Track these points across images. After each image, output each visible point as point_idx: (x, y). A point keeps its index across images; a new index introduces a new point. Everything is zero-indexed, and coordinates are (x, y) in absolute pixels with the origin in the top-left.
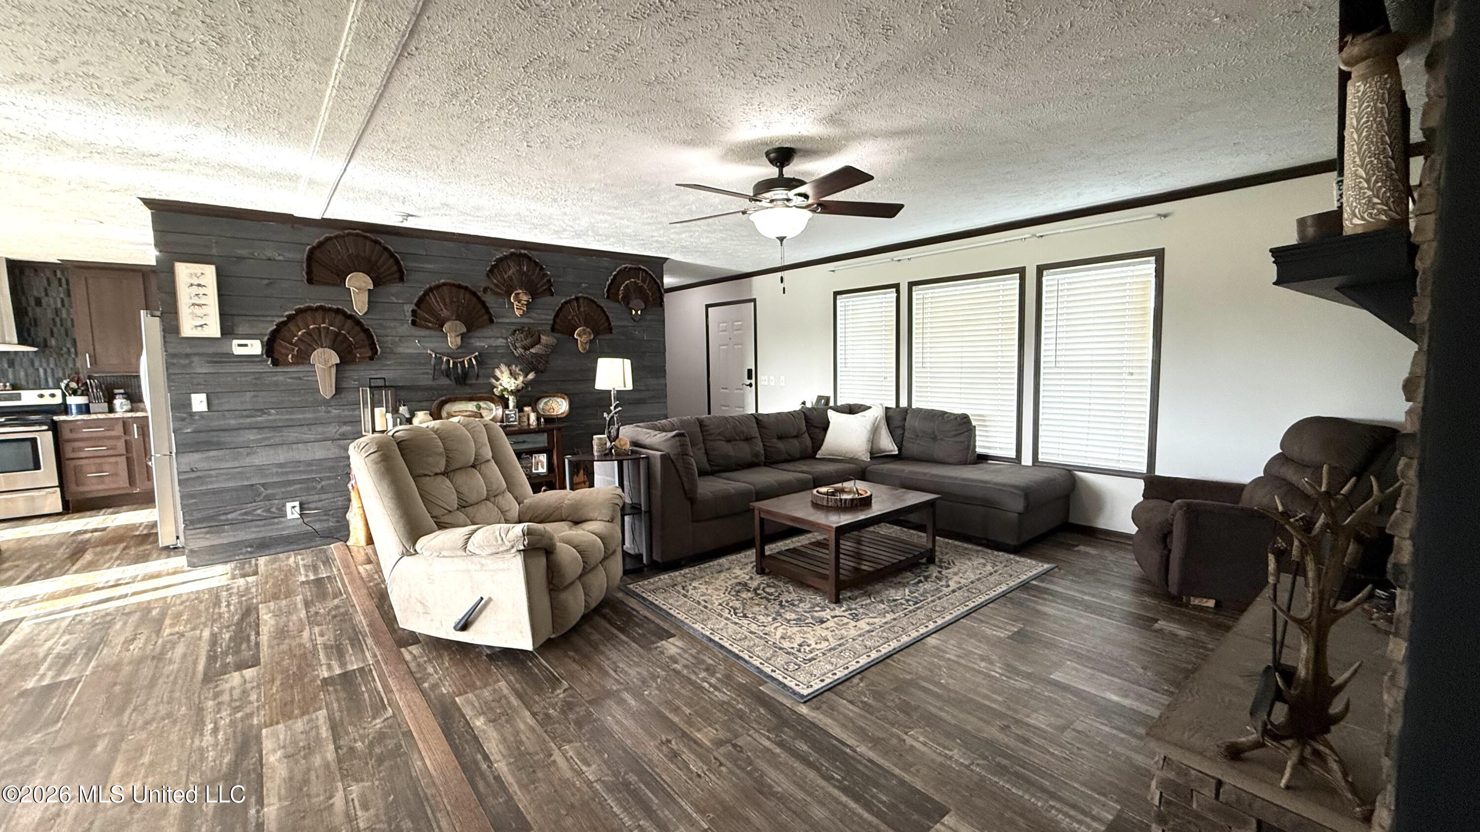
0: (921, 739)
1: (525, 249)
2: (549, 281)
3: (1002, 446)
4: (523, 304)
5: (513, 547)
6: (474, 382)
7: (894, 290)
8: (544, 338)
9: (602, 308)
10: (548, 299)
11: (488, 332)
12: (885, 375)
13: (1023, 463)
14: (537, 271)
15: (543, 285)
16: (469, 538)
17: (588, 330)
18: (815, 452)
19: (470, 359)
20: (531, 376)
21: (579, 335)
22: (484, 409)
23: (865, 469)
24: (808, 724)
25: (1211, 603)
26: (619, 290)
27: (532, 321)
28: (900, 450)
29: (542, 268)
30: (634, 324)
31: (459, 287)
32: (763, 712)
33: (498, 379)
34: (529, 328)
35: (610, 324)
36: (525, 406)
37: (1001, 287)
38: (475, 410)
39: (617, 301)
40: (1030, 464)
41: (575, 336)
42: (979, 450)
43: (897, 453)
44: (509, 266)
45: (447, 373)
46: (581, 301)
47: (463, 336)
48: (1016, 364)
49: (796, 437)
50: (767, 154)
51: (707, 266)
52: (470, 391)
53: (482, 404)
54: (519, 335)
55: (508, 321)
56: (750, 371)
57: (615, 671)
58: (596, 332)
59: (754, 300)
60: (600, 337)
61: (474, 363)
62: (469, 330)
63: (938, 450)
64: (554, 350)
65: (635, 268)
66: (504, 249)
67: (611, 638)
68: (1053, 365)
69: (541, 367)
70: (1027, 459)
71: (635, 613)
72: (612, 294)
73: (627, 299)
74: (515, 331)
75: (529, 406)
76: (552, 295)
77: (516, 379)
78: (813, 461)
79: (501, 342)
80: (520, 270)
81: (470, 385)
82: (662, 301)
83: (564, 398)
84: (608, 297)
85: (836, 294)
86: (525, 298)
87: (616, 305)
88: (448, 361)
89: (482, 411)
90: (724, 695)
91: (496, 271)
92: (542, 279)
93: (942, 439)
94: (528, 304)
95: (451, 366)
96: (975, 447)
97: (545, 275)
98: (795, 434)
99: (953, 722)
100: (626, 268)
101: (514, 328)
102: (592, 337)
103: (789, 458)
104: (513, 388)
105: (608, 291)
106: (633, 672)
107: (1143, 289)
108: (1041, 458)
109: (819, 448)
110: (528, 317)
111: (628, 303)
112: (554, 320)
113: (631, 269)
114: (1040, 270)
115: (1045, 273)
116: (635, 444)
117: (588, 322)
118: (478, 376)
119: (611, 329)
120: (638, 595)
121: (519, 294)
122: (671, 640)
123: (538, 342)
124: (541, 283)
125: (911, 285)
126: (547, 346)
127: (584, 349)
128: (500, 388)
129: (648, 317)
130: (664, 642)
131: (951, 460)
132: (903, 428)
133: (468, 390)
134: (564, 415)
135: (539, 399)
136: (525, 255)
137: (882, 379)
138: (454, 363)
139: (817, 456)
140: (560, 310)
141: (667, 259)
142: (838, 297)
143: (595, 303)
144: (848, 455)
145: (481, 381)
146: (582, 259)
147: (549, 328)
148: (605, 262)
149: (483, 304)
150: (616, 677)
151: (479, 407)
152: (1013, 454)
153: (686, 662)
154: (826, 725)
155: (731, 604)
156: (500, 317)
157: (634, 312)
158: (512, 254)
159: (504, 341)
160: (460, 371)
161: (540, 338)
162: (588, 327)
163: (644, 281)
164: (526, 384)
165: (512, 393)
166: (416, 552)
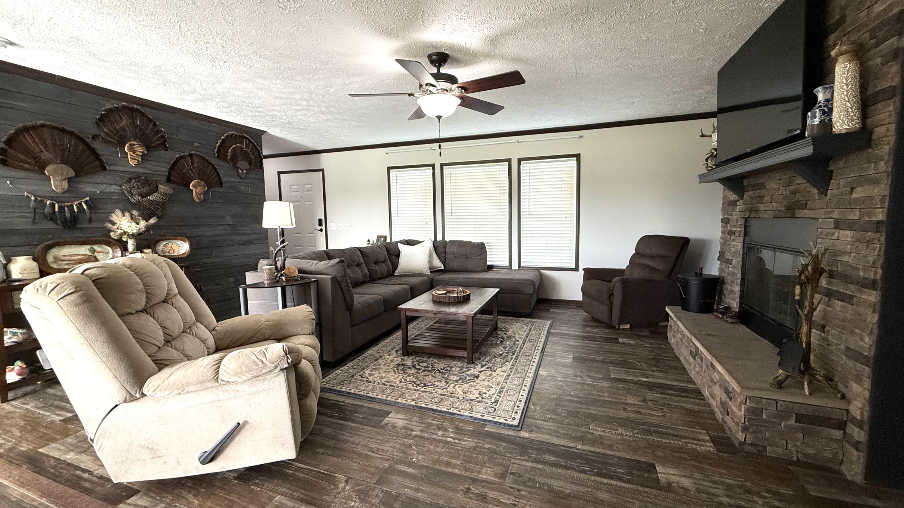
0: (599, 429)
1: (137, 105)
2: (163, 137)
3: (500, 259)
4: (138, 155)
5: (276, 367)
6: (85, 225)
7: (431, 168)
8: (161, 188)
9: (213, 165)
10: (162, 153)
11: (100, 178)
12: (426, 221)
13: (513, 268)
14: (151, 127)
15: (157, 140)
16: (219, 367)
17: (203, 183)
18: (394, 272)
19: (80, 204)
20: (152, 221)
21: (194, 186)
22: (98, 252)
23: (433, 279)
24: (537, 443)
25: (628, 326)
26: (227, 152)
27: (146, 171)
28: (444, 266)
29: (155, 124)
30: (240, 180)
31: (63, 130)
32: (505, 444)
33: (114, 224)
34: (146, 177)
35: (220, 179)
36: (145, 248)
37: (497, 170)
38: (88, 253)
39: (226, 160)
40: (517, 268)
41: (191, 187)
42: (488, 263)
43: (443, 268)
44: (121, 118)
45: (52, 217)
46: (194, 157)
47: (70, 180)
48: (508, 214)
49: (383, 262)
50: (430, 56)
51: (292, 142)
52: (81, 235)
53: (96, 247)
54: (134, 183)
55: (121, 169)
56: (320, 221)
57: (373, 452)
58: (210, 185)
59: (322, 170)
60: (213, 189)
61: (85, 207)
62: (77, 176)
63: (470, 265)
64: (171, 198)
65: (240, 136)
66: (114, 101)
67: (342, 428)
68: (528, 213)
69: (159, 212)
70: (515, 266)
71: (341, 403)
72: (221, 154)
73: (234, 160)
74: (131, 179)
75: (149, 248)
76: (166, 149)
77: (138, 223)
78: (393, 278)
79: (114, 188)
80: (134, 124)
81: (81, 229)
82: (262, 164)
83: (184, 241)
84: (218, 157)
85: (389, 168)
86: (140, 150)
87: (226, 165)
88: (53, 206)
89: (96, 254)
90: (469, 442)
91: (106, 120)
92: (155, 135)
93: (471, 258)
94: (143, 156)
95: (57, 209)
96: (486, 261)
97: (159, 131)
98: (383, 260)
99: (602, 414)
100: (232, 134)
101: (129, 176)
102: (206, 189)
103: (382, 277)
104: (135, 231)
105: (218, 151)
106: (387, 447)
107: (571, 174)
108: (522, 265)
109: (396, 269)
110: (143, 168)
111: (236, 164)
112: (170, 173)
113: (236, 135)
114: (520, 161)
115: (522, 162)
116: (301, 271)
117: (201, 176)
118: (90, 220)
119: (221, 183)
120: (331, 389)
121: (134, 145)
122: (390, 416)
123: (156, 190)
124: (156, 137)
125: (442, 165)
126: (164, 194)
127: (199, 199)
128: (119, 231)
129: (252, 176)
130: (387, 419)
131: (477, 270)
132: (445, 252)
133: (79, 234)
134: (185, 255)
135: (158, 241)
136: (137, 110)
137: (425, 223)
138: (59, 207)
139: (395, 274)
140: (175, 163)
141: (265, 132)
142: (391, 171)
143: (207, 160)
144: (416, 272)
145: (94, 225)
146: (195, 123)
147: (165, 179)
148: (214, 128)
149: (93, 151)
150: (378, 456)
151: (94, 251)
152: (507, 264)
153: (420, 428)
154: (546, 439)
155: (408, 380)
156: (112, 165)
157: (240, 171)
158: (124, 107)
159: (119, 188)
160: (68, 215)
161: (157, 187)
162: (202, 180)
163: (248, 146)
164: (148, 228)
165: (133, 236)
166: (143, 395)
